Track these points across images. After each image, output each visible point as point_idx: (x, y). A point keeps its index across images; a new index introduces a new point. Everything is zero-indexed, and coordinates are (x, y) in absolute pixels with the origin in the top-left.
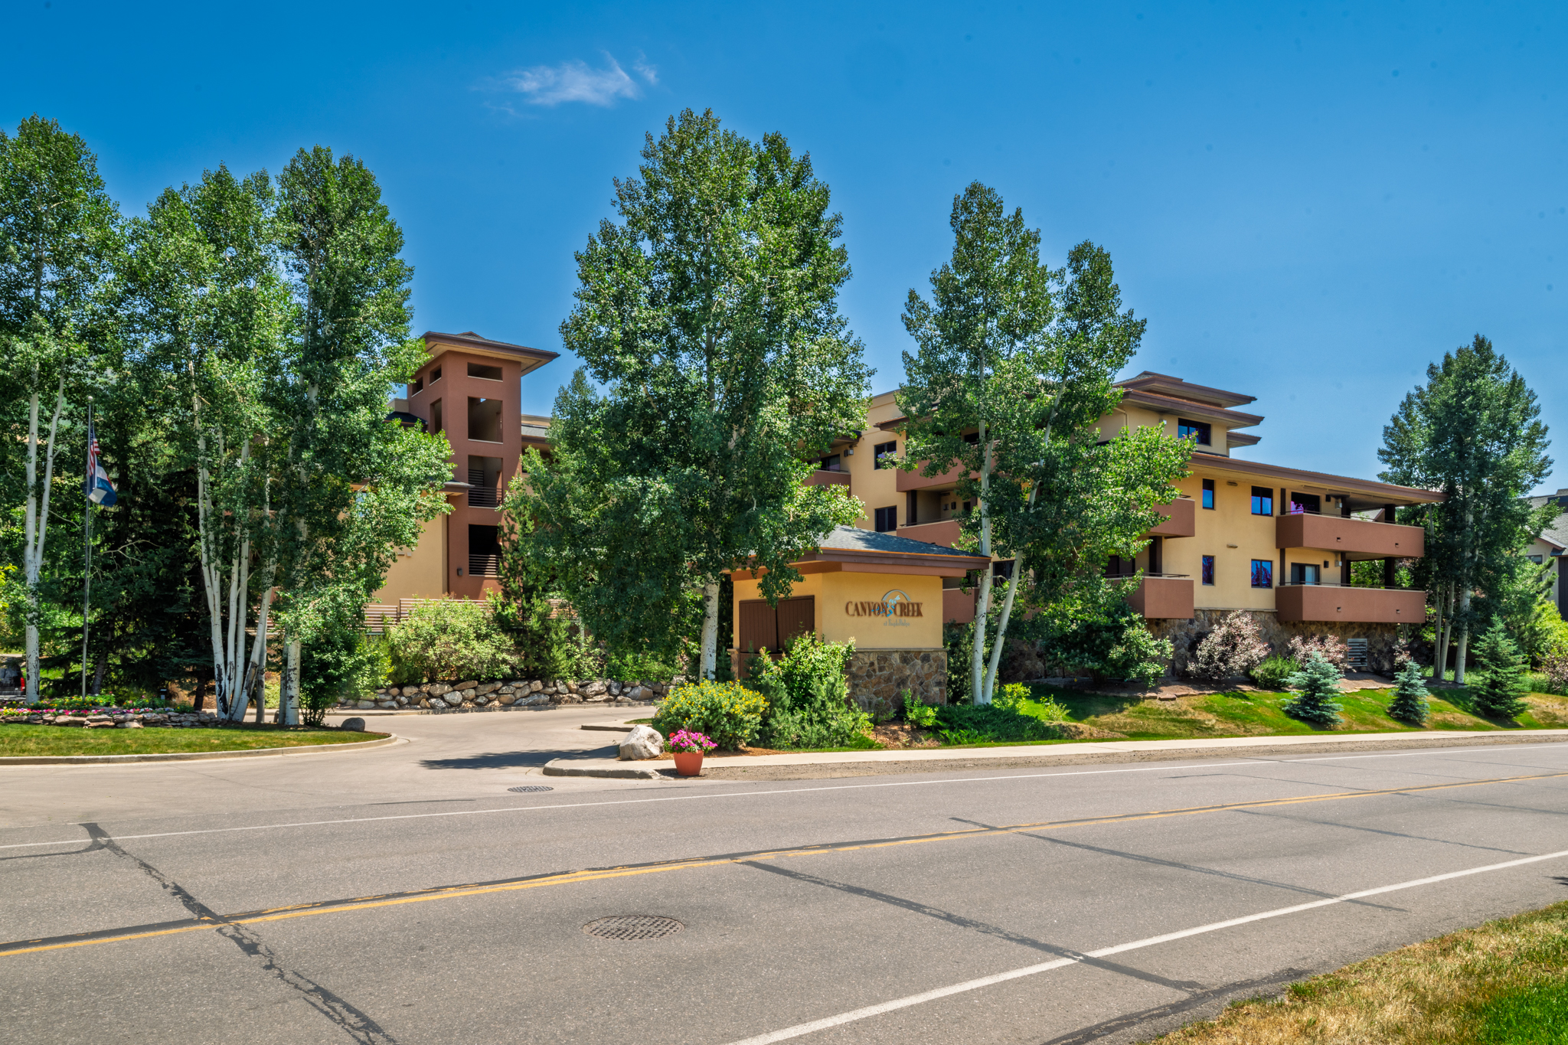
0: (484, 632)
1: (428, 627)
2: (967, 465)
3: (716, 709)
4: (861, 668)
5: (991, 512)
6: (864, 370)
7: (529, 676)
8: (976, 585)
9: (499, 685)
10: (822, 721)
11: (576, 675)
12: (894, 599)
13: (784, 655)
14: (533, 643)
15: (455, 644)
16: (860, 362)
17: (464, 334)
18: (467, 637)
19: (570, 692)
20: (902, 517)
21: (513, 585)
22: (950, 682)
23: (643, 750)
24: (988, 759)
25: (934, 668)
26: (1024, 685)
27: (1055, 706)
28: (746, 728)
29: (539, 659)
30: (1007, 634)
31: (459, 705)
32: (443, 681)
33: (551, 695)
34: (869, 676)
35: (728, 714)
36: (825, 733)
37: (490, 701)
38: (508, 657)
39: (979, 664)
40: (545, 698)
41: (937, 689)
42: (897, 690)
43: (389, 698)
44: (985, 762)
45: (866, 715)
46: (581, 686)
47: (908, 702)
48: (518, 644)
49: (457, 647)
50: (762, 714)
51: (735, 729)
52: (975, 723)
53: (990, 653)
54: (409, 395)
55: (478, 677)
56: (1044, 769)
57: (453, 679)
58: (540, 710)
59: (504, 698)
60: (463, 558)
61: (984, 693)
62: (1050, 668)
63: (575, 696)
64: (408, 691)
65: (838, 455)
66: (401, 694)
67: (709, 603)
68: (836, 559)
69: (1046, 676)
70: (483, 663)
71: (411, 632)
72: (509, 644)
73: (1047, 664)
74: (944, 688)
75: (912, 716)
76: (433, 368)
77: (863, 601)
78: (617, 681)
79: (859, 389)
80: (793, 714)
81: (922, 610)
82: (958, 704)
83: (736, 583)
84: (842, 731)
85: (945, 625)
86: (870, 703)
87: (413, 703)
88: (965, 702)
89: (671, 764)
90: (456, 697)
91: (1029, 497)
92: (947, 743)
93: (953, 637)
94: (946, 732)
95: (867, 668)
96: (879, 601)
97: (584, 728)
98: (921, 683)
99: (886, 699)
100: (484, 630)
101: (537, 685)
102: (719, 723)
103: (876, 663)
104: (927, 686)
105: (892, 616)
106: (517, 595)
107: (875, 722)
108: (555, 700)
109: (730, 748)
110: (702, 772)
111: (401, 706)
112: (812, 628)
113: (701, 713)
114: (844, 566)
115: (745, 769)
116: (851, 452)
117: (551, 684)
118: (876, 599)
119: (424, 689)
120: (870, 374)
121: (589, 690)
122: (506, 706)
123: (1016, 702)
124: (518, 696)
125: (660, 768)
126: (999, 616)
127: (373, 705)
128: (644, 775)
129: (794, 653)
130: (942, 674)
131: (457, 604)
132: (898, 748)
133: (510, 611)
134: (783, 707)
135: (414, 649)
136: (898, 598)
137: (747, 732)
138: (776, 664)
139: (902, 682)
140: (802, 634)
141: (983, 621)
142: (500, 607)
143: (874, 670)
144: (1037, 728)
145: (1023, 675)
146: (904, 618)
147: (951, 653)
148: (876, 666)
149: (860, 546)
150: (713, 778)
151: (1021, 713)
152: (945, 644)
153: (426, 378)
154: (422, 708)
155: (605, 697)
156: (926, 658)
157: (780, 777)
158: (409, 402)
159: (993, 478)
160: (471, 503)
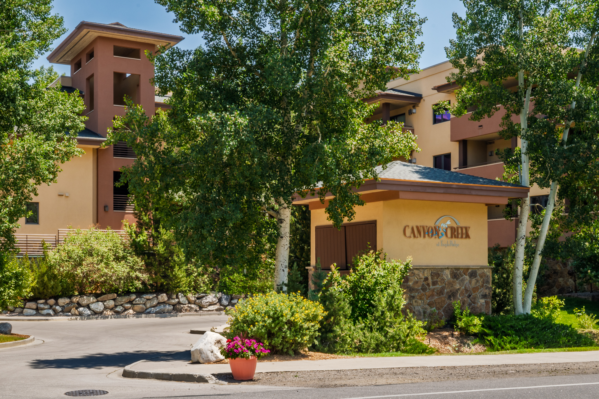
0: (121, 255)
1: (77, 251)
2: (508, 109)
3: (278, 318)
4: (417, 282)
5: (530, 149)
6: (416, 19)
7: (158, 290)
8: (517, 216)
9: (133, 297)
10: (381, 329)
11: (194, 289)
12: (446, 224)
13: (351, 271)
14: (160, 264)
15: (97, 264)
16: (413, 12)
17: (112, 24)
18: (107, 259)
19: (189, 303)
20: (455, 162)
21: (145, 218)
22: (495, 295)
23: (210, 354)
24: (529, 365)
25: (480, 283)
26: (559, 298)
27: (586, 316)
28: (306, 335)
29: (165, 277)
30: (544, 254)
31: (101, 313)
32: (90, 294)
33: (174, 305)
34: (424, 289)
35: (289, 322)
36: (383, 339)
37: (126, 309)
38: (140, 275)
39: (519, 280)
40: (169, 308)
41: (482, 301)
42: (448, 301)
43: (46, 307)
44: (526, 368)
45: (420, 323)
46: (198, 298)
47: (457, 311)
48: (147, 265)
49: (99, 267)
50: (321, 323)
51: (295, 336)
52: (515, 330)
53: (529, 270)
54: (72, 73)
55: (116, 291)
56: (584, 377)
57: (98, 292)
58: (165, 317)
59: (137, 308)
60: (109, 198)
61: (524, 305)
62: (581, 284)
63: (193, 306)
64: (62, 301)
65: (404, 114)
66: (57, 304)
67: (282, 225)
68: (394, 188)
69: (576, 291)
70: (120, 279)
71: (64, 254)
72: (140, 264)
73: (578, 281)
74: (489, 300)
75: (461, 324)
76: (88, 51)
77: (419, 225)
78: (226, 294)
79: (412, 35)
80: (355, 324)
81: (470, 233)
82: (502, 314)
83: (313, 212)
84: (398, 337)
85: (489, 249)
86: (425, 313)
87: (65, 311)
88: (507, 312)
89: (226, 368)
90: (99, 306)
91: (564, 136)
92: (492, 347)
93: (497, 258)
94: (491, 338)
95: (422, 282)
96: (433, 225)
97: (192, 332)
98: (469, 296)
99: (438, 309)
100: (121, 253)
101: (164, 297)
102: (280, 329)
103: (430, 278)
104: (475, 298)
105: (444, 238)
106: (147, 226)
107: (428, 329)
108: (177, 309)
109: (291, 352)
110: (255, 376)
111: (56, 313)
112: (375, 248)
113: (265, 321)
114: (401, 195)
115: (296, 374)
116: (414, 111)
117: (174, 296)
118: (429, 223)
119: (75, 300)
120: (421, 22)
121: (204, 301)
122: (138, 314)
123: (552, 312)
124: (148, 306)
125: (216, 372)
126: (536, 239)
127: (35, 312)
128: (201, 380)
129: (359, 268)
130: (487, 288)
131: (100, 233)
132: (449, 353)
133: (141, 238)
134: (345, 316)
135: (66, 268)
136: (449, 223)
137: (306, 338)
138: (344, 278)
139: (453, 295)
140: (367, 253)
141: (523, 242)
142: (134, 235)
143: (428, 285)
144: (571, 336)
145: (557, 290)
146: (454, 240)
147: (495, 271)
148: (430, 281)
149: (416, 178)
150: (264, 383)
151: (557, 322)
152: (490, 263)
153: (84, 58)
154: (72, 315)
155: (217, 307)
156: (473, 274)
157: (327, 383)
158: (72, 78)
159: (532, 120)
160: (115, 155)
